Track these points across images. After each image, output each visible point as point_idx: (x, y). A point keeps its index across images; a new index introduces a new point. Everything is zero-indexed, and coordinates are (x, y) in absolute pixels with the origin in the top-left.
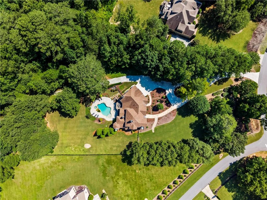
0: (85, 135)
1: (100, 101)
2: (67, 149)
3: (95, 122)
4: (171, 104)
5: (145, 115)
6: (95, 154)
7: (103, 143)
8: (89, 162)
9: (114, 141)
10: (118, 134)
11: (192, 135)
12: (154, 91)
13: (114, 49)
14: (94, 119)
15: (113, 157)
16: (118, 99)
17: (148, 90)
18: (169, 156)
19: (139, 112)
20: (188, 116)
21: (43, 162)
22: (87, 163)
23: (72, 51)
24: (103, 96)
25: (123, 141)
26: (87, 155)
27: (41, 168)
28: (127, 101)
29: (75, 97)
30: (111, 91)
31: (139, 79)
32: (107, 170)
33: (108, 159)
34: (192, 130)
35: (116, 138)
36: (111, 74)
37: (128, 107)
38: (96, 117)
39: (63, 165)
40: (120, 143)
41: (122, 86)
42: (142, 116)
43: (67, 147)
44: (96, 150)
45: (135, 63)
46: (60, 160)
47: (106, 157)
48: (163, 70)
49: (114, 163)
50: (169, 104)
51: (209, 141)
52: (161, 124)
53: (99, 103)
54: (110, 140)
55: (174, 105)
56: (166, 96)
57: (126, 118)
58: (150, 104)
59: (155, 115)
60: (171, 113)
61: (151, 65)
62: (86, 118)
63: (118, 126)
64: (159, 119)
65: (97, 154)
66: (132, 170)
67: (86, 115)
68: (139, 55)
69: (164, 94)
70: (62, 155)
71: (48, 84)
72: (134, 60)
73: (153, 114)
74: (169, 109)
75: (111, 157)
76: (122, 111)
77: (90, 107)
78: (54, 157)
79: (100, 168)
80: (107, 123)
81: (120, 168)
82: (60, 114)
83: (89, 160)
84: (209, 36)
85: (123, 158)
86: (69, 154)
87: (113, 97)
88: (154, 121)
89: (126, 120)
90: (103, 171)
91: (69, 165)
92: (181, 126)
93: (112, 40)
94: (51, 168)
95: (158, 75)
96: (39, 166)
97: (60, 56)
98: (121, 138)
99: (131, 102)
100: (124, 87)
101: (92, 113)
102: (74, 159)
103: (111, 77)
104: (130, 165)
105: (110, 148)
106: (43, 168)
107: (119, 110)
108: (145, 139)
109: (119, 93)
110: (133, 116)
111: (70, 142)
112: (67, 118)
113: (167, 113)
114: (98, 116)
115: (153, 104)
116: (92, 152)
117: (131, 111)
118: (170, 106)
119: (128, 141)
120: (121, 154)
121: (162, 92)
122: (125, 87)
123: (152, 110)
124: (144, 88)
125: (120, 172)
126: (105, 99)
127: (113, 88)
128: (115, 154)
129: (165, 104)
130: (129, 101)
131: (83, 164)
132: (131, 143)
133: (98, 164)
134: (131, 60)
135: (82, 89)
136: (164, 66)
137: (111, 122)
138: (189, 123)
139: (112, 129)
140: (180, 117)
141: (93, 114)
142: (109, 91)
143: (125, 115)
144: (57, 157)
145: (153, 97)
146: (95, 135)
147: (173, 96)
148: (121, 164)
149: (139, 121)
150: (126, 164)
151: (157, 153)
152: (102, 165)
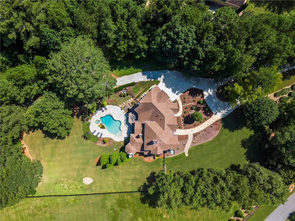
0: (83, 164)
1: (103, 111)
2: (56, 186)
3: (98, 144)
4: (212, 112)
5: (174, 130)
6: (99, 193)
7: (111, 176)
8: (92, 205)
9: (128, 172)
10: (134, 161)
11: (246, 158)
12: (186, 93)
13: (121, 27)
14: (97, 139)
15: (127, 196)
16: (130, 108)
17: (177, 92)
18: (219, 196)
19: (165, 127)
20: (238, 129)
21: (21, 208)
22: (88, 207)
23: (54, 33)
24: (108, 104)
25: (142, 172)
26: (87, 195)
27: (19, 217)
28: (146, 111)
29: (63, 107)
30: (120, 96)
31: (162, 76)
32: (119, 215)
33: (119, 199)
34: (245, 151)
35: (130, 167)
36: (119, 70)
37: (147, 119)
38: (99, 136)
39: (51, 211)
40: (137, 174)
41: (136, 87)
42: (170, 133)
43: (56, 184)
44: (100, 186)
45: (157, 49)
46: (47, 204)
47: (117, 196)
48: (204, 56)
49: (129, 205)
50: (209, 113)
51: (276, 167)
52: (198, 143)
53: (102, 114)
54: (121, 171)
55: (217, 113)
56: (204, 100)
57: (145, 137)
58: (180, 114)
59: (188, 130)
60: (212, 126)
61: (184, 48)
62: (84, 138)
63: (133, 149)
64: (195, 135)
65: (103, 193)
66: (156, 215)
67: (83, 134)
68: (163, 34)
69: (202, 97)
70: (50, 196)
71: (19, 88)
72: (155, 44)
73: (185, 128)
74: (209, 120)
75: (124, 197)
76: (138, 126)
77: (89, 121)
78: (37, 199)
79: (108, 213)
80: (116, 144)
81: (138, 212)
82: (44, 135)
83: (90, 202)
84: (265, 7)
85: (143, 196)
86: (59, 195)
87: (123, 104)
88: (187, 139)
89: (146, 140)
90: (114, 217)
91: (61, 211)
92: (228, 144)
93: (118, 11)
94: (34, 217)
95: (195, 65)
96: (15, 215)
97: (33, 41)
98: (138, 166)
99: (151, 111)
100: (139, 89)
101: (92, 131)
102: (68, 202)
103: (119, 74)
104: (154, 207)
105: (121, 183)
106: (21, 218)
107: (133, 124)
108: (174, 167)
109: (132, 99)
110: (157, 134)
111: (61, 176)
112: (55, 140)
113: (207, 126)
114: (102, 134)
115: (185, 113)
116: (96, 189)
117: (153, 125)
118: (210, 116)
119: (148, 171)
120: (139, 191)
121: (198, 95)
122: (141, 89)
123: (184, 123)
124: (170, 90)
125: (139, 218)
126: (111, 109)
127: (123, 92)
128: (130, 191)
129: (204, 113)
130: (148, 110)
131: (83, 209)
132: (153, 174)
133: (106, 207)
134: (149, 45)
135: (71, 92)
136: (207, 49)
137: (122, 143)
138: (241, 140)
139: (124, 155)
140: (227, 131)
141: (94, 132)
142: (116, 97)
143: (143, 132)
144: (42, 200)
145: (184, 102)
146: (99, 164)
147: (215, 100)
148: (139, 207)
149: (166, 141)
150: (147, 205)
151: (197, 191)
152: (111, 209)
